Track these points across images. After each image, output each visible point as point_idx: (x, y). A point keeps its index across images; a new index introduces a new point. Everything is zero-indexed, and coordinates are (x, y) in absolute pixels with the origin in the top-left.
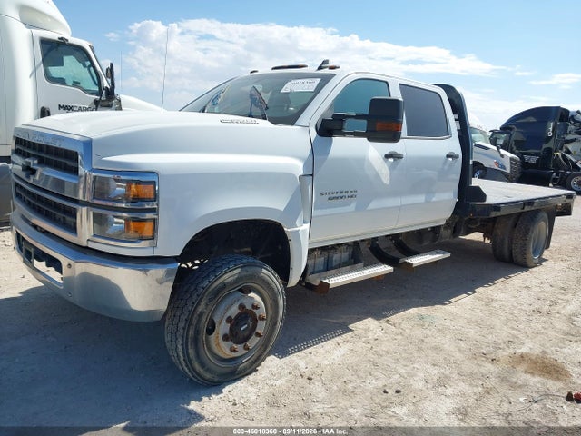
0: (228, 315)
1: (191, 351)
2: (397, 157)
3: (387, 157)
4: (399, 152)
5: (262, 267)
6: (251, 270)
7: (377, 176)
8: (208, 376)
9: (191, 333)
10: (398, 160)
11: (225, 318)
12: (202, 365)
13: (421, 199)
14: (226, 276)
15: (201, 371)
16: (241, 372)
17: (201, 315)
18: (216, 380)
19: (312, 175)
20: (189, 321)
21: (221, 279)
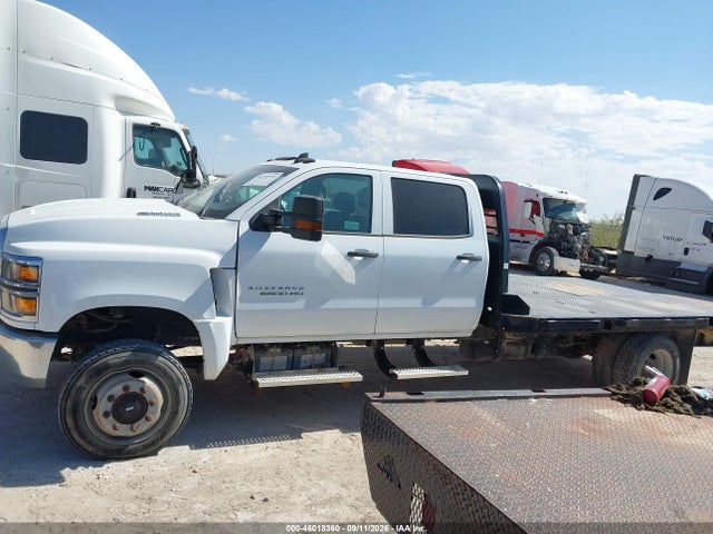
0: (110, 393)
1: (70, 421)
2: (368, 256)
3: (351, 254)
4: (372, 250)
5: (158, 355)
6: (142, 356)
7: (335, 274)
8: (90, 449)
9: (69, 403)
10: (369, 259)
11: (107, 396)
12: (82, 436)
13: (416, 303)
14: (110, 357)
15: (82, 442)
16: (130, 452)
17: (81, 389)
18: (100, 454)
19: (236, 268)
20: (68, 393)
21: (105, 360)
